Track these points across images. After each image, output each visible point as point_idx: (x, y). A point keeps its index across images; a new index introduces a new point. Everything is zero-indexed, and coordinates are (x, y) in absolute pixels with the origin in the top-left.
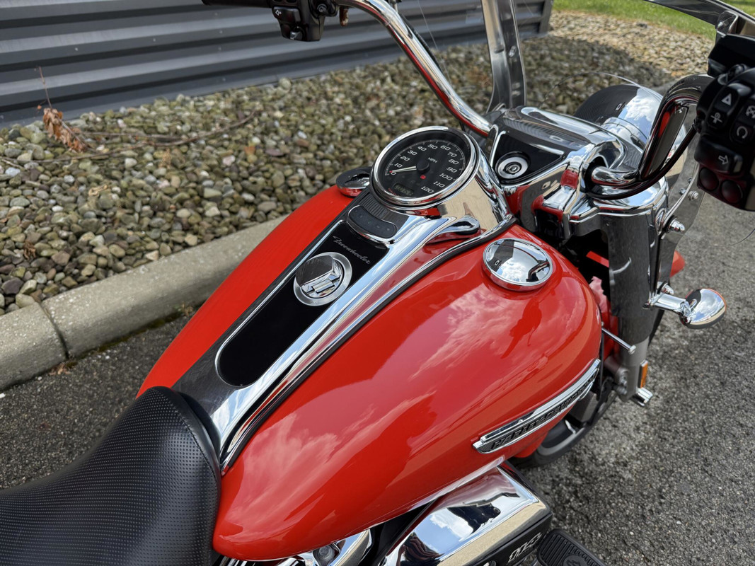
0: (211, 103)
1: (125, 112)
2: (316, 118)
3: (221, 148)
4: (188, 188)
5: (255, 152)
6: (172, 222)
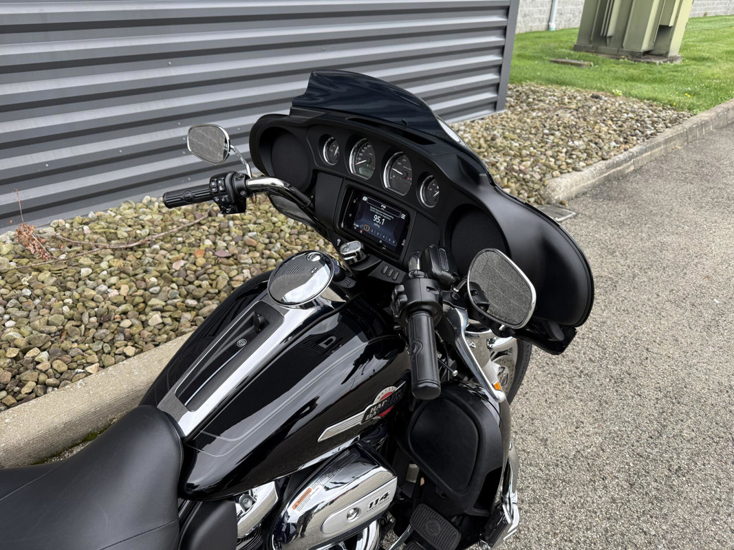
1: (93, 216)
3: (173, 252)
4: (135, 296)
5: (205, 254)
6: (116, 332)
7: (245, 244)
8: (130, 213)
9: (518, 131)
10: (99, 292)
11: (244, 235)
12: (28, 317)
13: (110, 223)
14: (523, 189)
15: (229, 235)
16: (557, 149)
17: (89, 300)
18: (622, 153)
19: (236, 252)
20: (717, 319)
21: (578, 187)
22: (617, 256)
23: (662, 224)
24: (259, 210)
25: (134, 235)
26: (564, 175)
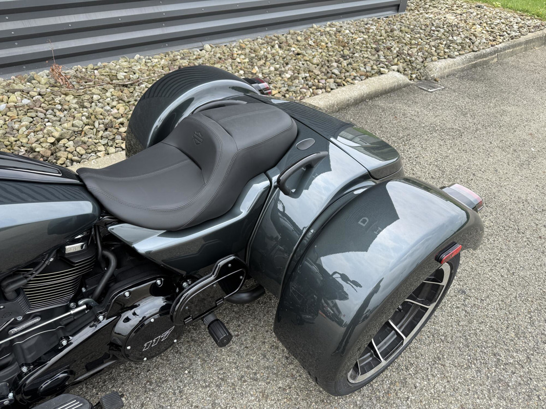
0: (156, 60)
1: (100, 65)
6: (116, 134)
8: (125, 64)
9: (412, 27)
10: (105, 110)
12: (60, 121)
14: (409, 68)
16: (439, 41)
17: (99, 114)
18: (489, 48)
20: (530, 160)
21: (450, 69)
22: (468, 117)
23: (508, 98)
25: (128, 78)
26: (440, 60)
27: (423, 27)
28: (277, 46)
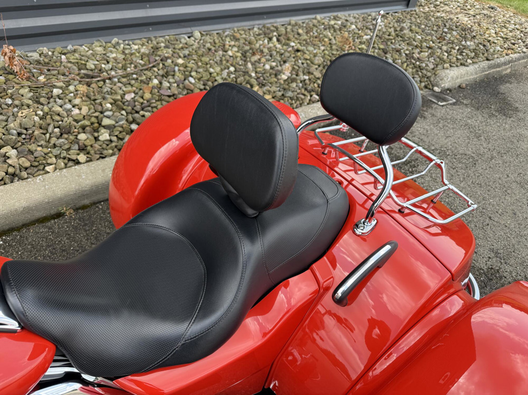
0: (136, 47)
1: (71, 49)
2: (209, 66)
3: (127, 86)
4: (92, 116)
5: (151, 91)
6: (73, 143)
7: (184, 87)
8: (99, 50)
9: (423, 26)
10: (65, 110)
11: (185, 80)
12: (7, 121)
13: (83, 56)
14: (418, 74)
15: (173, 78)
16: (451, 46)
17: (56, 114)
18: (504, 57)
19: (176, 92)
21: (462, 79)
22: (481, 140)
23: (524, 119)
24: (201, 61)
25: (99, 68)
26: (452, 68)
27: (435, 28)
28: (275, 39)
